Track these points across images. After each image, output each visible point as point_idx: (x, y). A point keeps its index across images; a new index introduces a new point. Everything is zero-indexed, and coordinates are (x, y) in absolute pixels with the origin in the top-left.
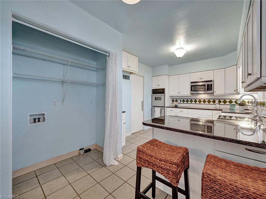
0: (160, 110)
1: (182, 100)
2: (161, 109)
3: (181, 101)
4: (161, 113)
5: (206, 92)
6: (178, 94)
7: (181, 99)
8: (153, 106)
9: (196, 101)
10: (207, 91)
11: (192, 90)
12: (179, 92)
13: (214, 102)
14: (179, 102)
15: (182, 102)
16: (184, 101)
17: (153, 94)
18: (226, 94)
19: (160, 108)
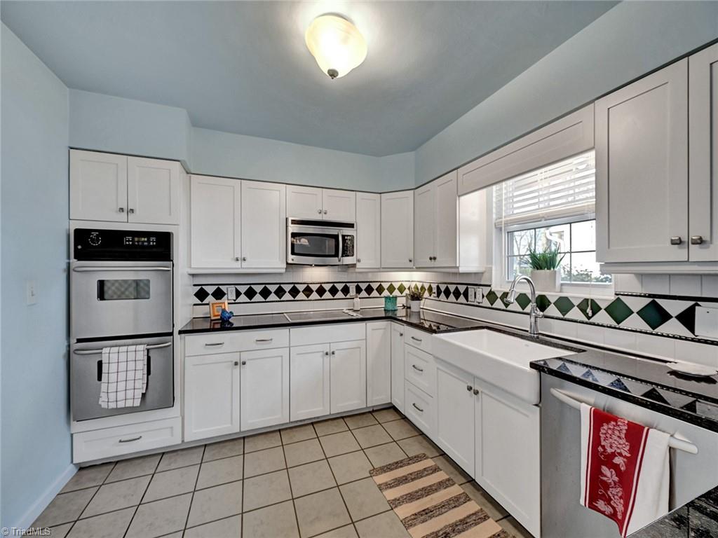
0: (142, 356)
1: (243, 289)
2: (148, 350)
3: (238, 294)
4: (149, 373)
5: (339, 261)
6: (238, 264)
7: (238, 287)
8: (79, 341)
9: (294, 292)
10: (342, 256)
11: (296, 251)
12: (239, 256)
13: (346, 290)
14: (232, 296)
15: (243, 298)
16: (250, 293)
17: (75, 263)
18: (383, 268)
19: (141, 347)
